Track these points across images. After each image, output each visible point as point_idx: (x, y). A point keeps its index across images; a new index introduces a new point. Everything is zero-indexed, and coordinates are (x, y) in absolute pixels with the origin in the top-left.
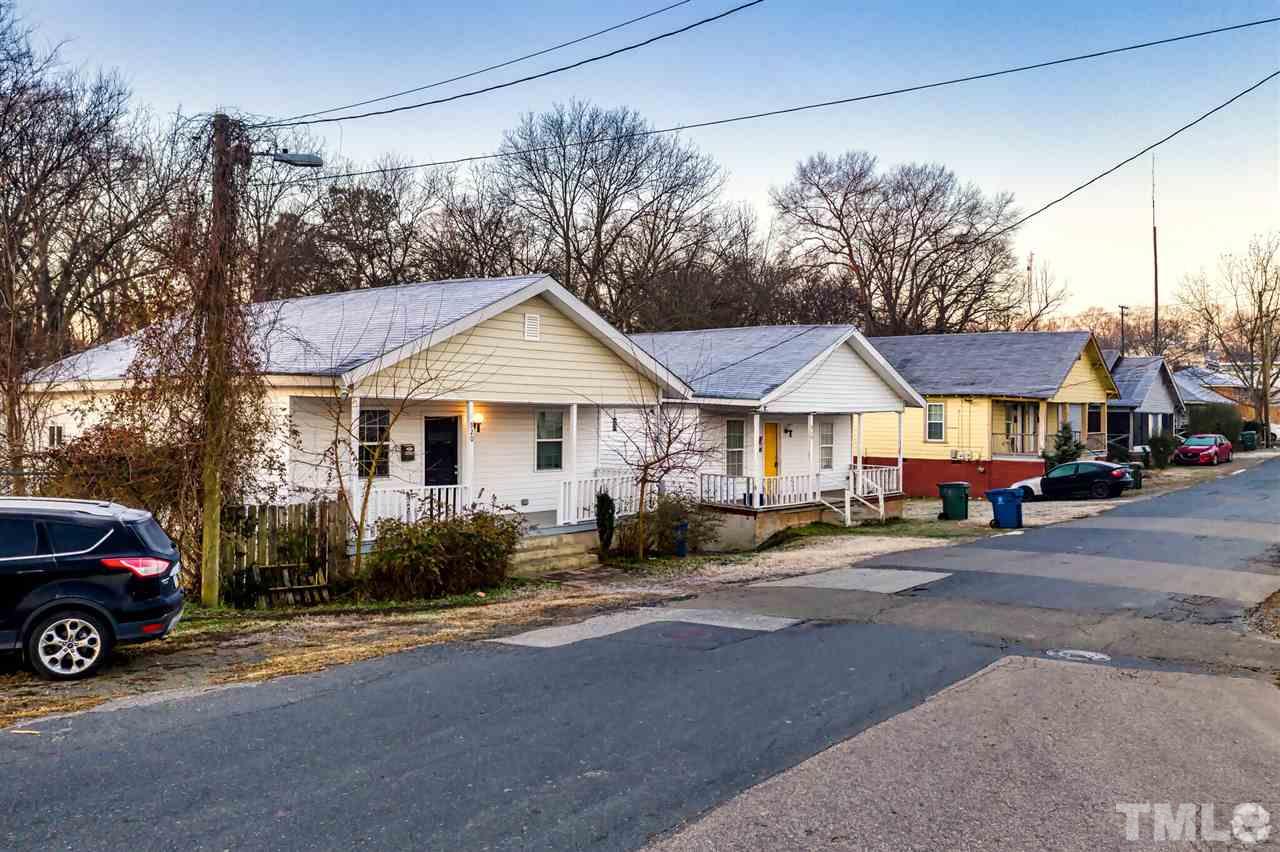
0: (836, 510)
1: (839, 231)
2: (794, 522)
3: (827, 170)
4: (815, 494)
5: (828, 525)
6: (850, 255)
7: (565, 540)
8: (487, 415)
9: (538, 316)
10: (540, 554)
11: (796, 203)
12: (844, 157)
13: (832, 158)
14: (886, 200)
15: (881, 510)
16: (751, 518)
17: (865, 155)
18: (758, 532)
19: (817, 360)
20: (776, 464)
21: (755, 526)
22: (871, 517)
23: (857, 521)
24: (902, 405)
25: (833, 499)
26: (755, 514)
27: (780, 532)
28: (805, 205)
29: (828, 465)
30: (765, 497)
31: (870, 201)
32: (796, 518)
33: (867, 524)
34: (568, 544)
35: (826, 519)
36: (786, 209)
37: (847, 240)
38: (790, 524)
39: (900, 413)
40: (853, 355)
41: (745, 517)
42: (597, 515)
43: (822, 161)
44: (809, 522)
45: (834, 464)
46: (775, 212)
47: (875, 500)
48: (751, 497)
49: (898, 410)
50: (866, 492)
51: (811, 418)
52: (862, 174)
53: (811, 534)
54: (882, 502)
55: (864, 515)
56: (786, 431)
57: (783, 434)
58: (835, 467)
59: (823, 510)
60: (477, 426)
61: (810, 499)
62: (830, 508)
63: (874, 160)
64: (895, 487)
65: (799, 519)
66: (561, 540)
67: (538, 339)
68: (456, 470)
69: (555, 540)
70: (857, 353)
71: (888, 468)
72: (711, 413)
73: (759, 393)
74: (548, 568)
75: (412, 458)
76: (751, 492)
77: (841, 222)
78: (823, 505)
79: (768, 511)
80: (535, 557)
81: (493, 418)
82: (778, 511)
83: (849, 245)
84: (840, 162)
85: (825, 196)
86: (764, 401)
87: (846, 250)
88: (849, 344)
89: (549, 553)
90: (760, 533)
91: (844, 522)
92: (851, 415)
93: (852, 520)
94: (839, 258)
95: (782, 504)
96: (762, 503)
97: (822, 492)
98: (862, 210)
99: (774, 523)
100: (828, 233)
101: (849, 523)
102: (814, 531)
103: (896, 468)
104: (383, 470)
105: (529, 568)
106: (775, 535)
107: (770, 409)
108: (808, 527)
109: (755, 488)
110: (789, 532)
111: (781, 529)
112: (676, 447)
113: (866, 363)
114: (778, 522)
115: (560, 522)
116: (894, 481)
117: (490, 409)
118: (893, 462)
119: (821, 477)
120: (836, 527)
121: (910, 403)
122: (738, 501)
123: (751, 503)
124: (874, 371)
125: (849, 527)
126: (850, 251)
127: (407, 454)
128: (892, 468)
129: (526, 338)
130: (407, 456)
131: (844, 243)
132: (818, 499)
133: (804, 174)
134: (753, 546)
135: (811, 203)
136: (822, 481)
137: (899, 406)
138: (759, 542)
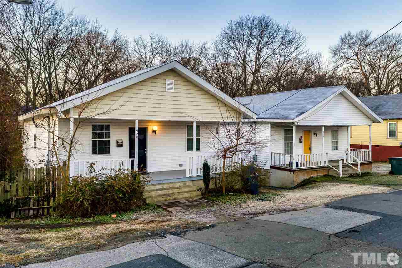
0: (335, 169)
1: (357, 61)
2: (314, 175)
3: (352, 38)
4: (325, 162)
5: (331, 176)
6: (362, 69)
7: (187, 184)
8: (159, 127)
9: (174, 81)
10: (171, 191)
11: (339, 51)
12: (359, 32)
13: (353, 33)
14: (376, 47)
15: (359, 170)
16: (292, 173)
17: (367, 31)
18: (295, 179)
19: (325, 102)
20: (310, 149)
21: (294, 177)
22: (354, 173)
23: (346, 174)
24: (371, 122)
25: (335, 164)
26: (293, 171)
27: (307, 179)
28: (343, 51)
29: (336, 149)
30: (299, 164)
31: (370, 49)
32: (315, 173)
33: (351, 176)
34: (189, 186)
35: (331, 173)
36: (336, 54)
37: (360, 64)
38: (312, 176)
39: (370, 125)
40: (345, 100)
41: (289, 172)
42: (203, 173)
43: (349, 35)
44: (322, 174)
45: (339, 148)
46: (331, 55)
47: (356, 165)
48: (292, 163)
49: (369, 124)
50: (352, 161)
51: (323, 128)
52: (366, 39)
53: (322, 181)
54: (359, 166)
55: (351, 172)
56: (315, 134)
57: (313, 135)
58: (339, 149)
59: (329, 169)
60: (154, 132)
61: (323, 164)
62: (332, 169)
63: (371, 32)
64: (368, 159)
65: (318, 173)
66: (185, 184)
67: (173, 91)
68: (146, 151)
69: (182, 184)
70: (347, 99)
71: (364, 150)
72: (276, 126)
73: (294, 116)
74: (171, 199)
75: (121, 146)
76: (292, 161)
77: (357, 57)
78: (329, 167)
79: (300, 170)
80: (168, 193)
81: (163, 128)
82: (305, 170)
83: (361, 65)
84: (357, 35)
85: (351, 48)
86: (296, 120)
87: (360, 67)
88: (341, 94)
89: (176, 191)
90: (296, 180)
91: (339, 175)
92: (348, 126)
93: (343, 174)
94: (357, 71)
95: (308, 166)
96: (297, 166)
97: (329, 161)
98: (366, 52)
99: (304, 175)
100: (352, 61)
101: (341, 176)
102: (323, 179)
103: (368, 150)
104: (107, 151)
105: (161, 199)
106: (304, 181)
107: (300, 124)
108: (321, 177)
109: (293, 159)
110: (311, 179)
111: (308, 178)
112: (242, 141)
113: (352, 103)
114: (306, 175)
115: (187, 176)
116: (368, 156)
117: (162, 124)
118: (367, 147)
119: (329, 154)
120: (335, 177)
121: (375, 121)
122: (287, 164)
123: (292, 166)
124: (356, 107)
125: (341, 178)
126: (361, 67)
127: (119, 144)
128: (366, 150)
129: (167, 91)
130: (119, 145)
131: (359, 65)
132: (327, 164)
133: (343, 40)
134: (293, 186)
135: (345, 50)
136: (329, 156)
137: (370, 123)
138: (296, 184)
